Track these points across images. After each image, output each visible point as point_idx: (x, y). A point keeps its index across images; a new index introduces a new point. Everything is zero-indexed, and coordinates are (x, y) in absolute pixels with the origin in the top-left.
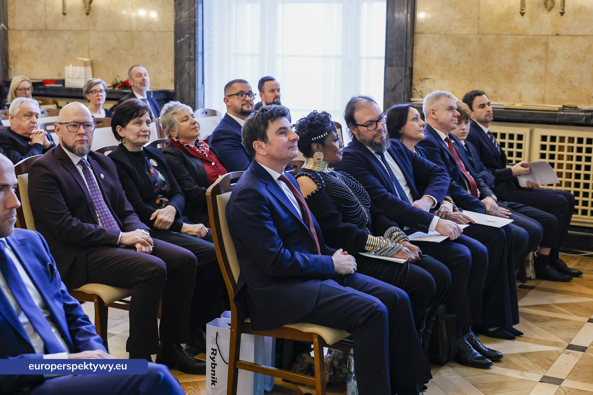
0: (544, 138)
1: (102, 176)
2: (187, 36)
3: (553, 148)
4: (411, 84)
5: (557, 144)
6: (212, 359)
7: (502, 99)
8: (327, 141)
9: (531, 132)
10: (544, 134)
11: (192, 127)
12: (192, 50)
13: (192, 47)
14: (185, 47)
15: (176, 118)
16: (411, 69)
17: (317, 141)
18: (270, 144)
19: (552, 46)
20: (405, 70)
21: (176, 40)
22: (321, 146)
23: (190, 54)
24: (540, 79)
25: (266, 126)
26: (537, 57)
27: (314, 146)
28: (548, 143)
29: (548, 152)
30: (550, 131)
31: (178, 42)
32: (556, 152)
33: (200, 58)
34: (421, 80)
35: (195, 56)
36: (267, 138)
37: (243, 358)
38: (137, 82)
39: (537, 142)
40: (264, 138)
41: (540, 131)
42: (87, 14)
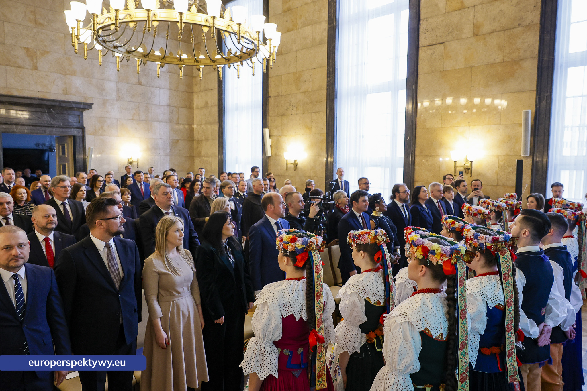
2: (330, 179)
8: (381, 202)
17: (377, 203)
18: (359, 204)
21: (326, 181)
25: (359, 197)
27: (376, 205)
31: (327, 181)
36: (358, 202)
40: (357, 201)
42: (295, 170)
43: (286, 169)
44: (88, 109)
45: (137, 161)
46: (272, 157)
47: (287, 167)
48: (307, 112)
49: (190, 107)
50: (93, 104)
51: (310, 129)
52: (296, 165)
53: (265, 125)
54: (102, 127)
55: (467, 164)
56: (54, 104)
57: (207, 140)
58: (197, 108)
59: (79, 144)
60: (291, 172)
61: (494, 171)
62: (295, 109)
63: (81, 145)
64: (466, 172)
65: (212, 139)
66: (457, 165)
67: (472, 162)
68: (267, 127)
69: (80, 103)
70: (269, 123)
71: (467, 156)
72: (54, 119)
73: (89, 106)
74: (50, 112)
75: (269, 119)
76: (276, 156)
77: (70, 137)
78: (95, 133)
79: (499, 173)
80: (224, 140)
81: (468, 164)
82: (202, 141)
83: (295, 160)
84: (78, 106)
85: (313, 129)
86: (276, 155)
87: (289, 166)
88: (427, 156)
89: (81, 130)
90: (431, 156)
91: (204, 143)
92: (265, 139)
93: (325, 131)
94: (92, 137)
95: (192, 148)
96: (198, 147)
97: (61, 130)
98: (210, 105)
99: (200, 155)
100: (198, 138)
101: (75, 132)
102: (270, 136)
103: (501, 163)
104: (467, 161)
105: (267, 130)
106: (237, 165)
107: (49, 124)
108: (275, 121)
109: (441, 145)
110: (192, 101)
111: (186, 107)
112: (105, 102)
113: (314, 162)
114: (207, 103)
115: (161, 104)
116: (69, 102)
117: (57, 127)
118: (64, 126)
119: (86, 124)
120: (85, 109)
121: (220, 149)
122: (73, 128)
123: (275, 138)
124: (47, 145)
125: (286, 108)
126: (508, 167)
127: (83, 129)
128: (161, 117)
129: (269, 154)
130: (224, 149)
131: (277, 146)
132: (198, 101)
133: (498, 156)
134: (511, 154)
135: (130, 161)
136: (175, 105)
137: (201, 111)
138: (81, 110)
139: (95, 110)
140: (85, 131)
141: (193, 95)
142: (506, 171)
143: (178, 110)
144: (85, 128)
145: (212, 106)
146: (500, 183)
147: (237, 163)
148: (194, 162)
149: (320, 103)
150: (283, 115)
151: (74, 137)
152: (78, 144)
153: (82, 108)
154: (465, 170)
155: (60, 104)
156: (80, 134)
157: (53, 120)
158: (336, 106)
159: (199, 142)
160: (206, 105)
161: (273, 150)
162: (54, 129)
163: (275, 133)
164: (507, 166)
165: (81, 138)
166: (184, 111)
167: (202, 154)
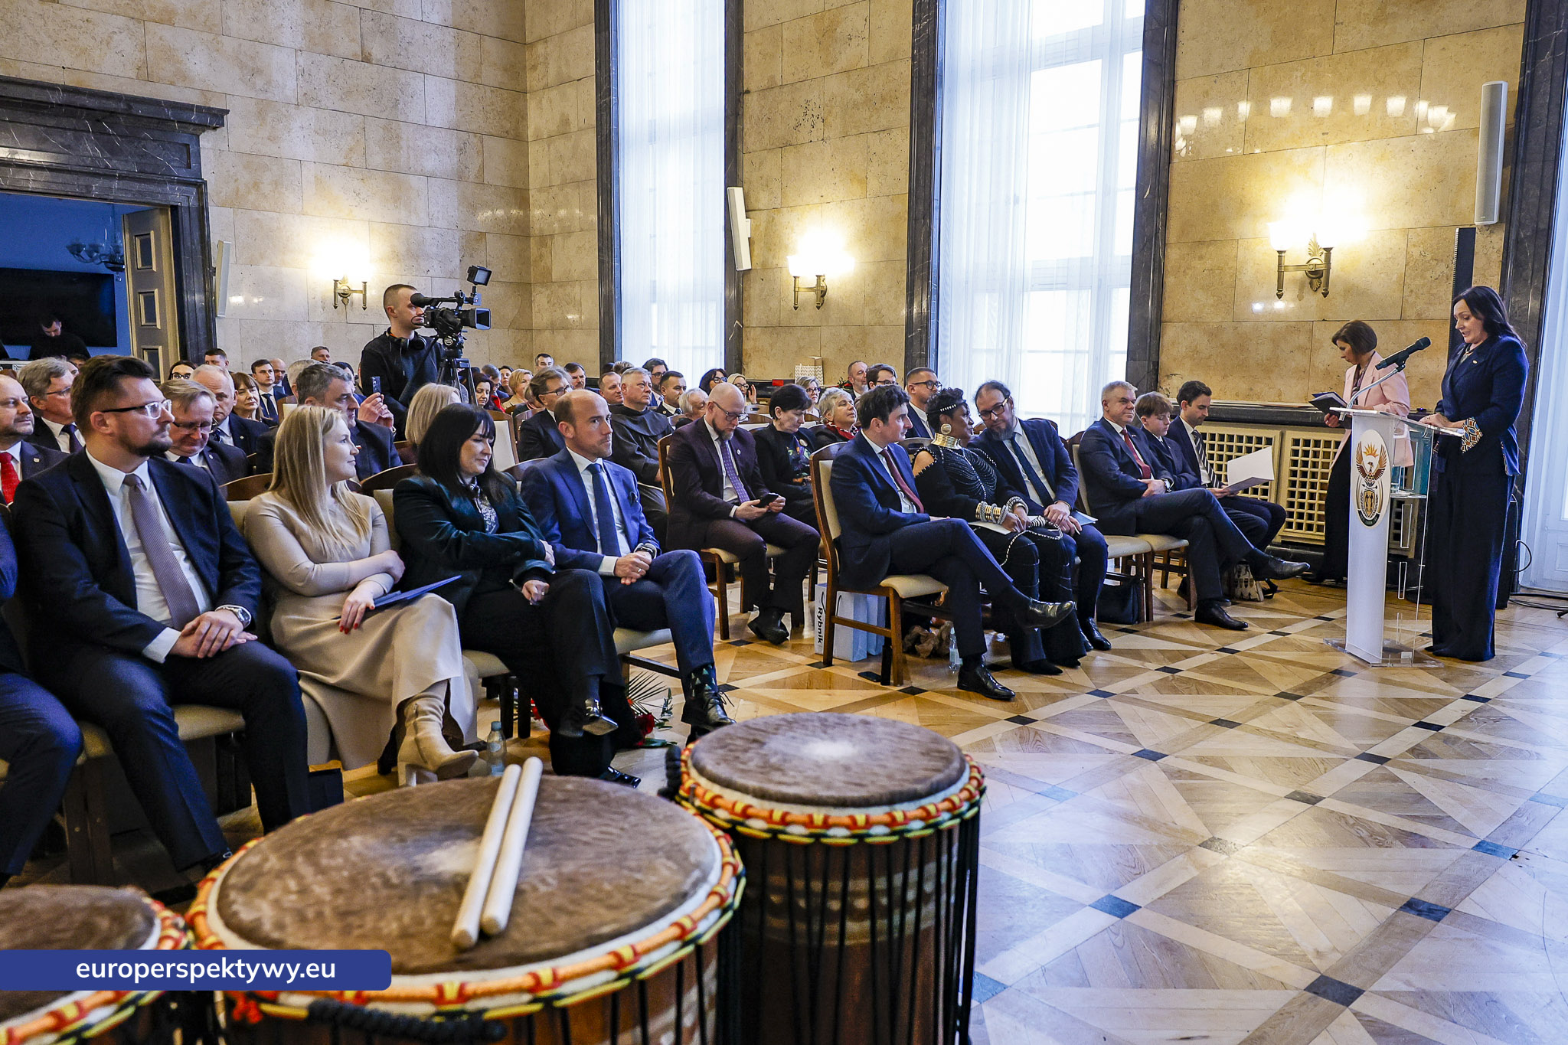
0: (1296, 442)
1: (739, 452)
2: (919, 330)
3: (1306, 454)
4: (1157, 381)
5: (1311, 449)
6: (819, 617)
7: (1259, 398)
8: (957, 413)
9: (1282, 435)
10: (1297, 437)
11: (849, 412)
12: (923, 345)
13: (924, 342)
14: (916, 343)
15: (834, 402)
16: (1157, 364)
17: (945, 413)
19: (1317, 333)
20: (1149, 366)
21: (907, 334)
22: (949, 419)
23: (921, 350)
24: (1304, 373)
26: (1300, 348)
27: (942, 418)
28: (1301, 448)
29: (1300, 458)
30: (1302, 435)
31: (909, 337)
32: (1310, 459)
33: (933, 355)
34: (1168, 376)
35: (926, 352)
36: (887, 419)
37: (840, 614)
38: (858, 380)
39: (1289, 447)
41: (1291, 434)
42: (818, 308)
43: (792, 304)
44: (215, 128)
45: (362, 289)
46: (752, 272)
47: (796, 299)
48: (854, 131)
49: (517, 137)
50: (227, 112)
51: (864, 181)
52: (823, 293)
53: (732, 177)
54: (256, 185)
55: (1314, 262)
56: (112, 105)
57: (567, 233)
58: (538, 139)
59: (191, 234)
60: (808, 316)
61: (1394, 278)
62: (819, 124)
63: (197, 234)
64: (1311, 283)
65: (582, 230)
66: (1286, 262)
67: (1328, 250)
68: (740, 183)
69: (189, 108)
70: (747, 171)
71: (1315, 235)
72: (113, 152)
73: (214, 118)
74: (100, 133)
75: (746, 160)
76: (767, 268)
77: (162, 208)
78: (235, 202)
79: (1408, 281)
80: (616, 230)
81: (1319, 262)
82: (552, 236)
83: (819, 277)
84: (185, 116)
85: (873, 184)
86: (765, 267)
87: (802, 296)
88: (1201, 243)
89: (194, 191)
90: (1213, 242)
91: (558, 240)
92: (733, 218)
93: (904, 187)
94: (228, 212)
95: (523, 260)
96: (541, 256)
97: (137, 186)
98: (574, 127)
99: (546, 280)
100: (541, 230)
101: (178, 196)
102: (747, 211)
103: (1416, 252)
104: (1314, 250)
105: (738, 193)
106: (654, 307)
107: (99, 167)
108: (761, 164)
109: (1241, 207)
110: (524, 117)
111: (505, 135)
112: (264, 109)
113: (874, 281)
114: (565, 122)
115: (431, 123)
116: (156, 103)
117: (121, 178)
118: (143, 176)
119: (208, 171)
120: (204, 127)
121: (606, 256)
122: (172, 182)
123: (762, 217)
124: (102, 251)
125: (793, 123)
126: (1434, 263)
127: (200, 186)
128: (431, 163)
129: (745, 262)
130: (616, 259)
131: (767, 241)
132: (539, 118)
133: (1406, 231)
134: (1444, 222)
135: (341, 288)
136: (474, 127)
137: (549, 146)
138: (191, 129)
139: (237, 131)
140: (206, 194)
141: (526, 100)
142: (1428, 274)
143: (482, 142)
144: (205, 183)
145: (581, 130)
146: (1410, 313)
147: (654, 301)
148: (531, 302)
149: (891, 102)
150: (786, 145)
151: (175, 209)
152: (187, 232)
153: (195, 124)
154: (1308, 280)
155: (130, 107)
156: (193, 202)
157: (109, 156)
158: (938, 108)
159: (545, 240)
160: (564, 129)
161: (755, 253)
162: (116, 184)
163: (763, 200)
164: (1432, 259)
165: (194, 215)
166: (498, 148)
167: (555, 277)
